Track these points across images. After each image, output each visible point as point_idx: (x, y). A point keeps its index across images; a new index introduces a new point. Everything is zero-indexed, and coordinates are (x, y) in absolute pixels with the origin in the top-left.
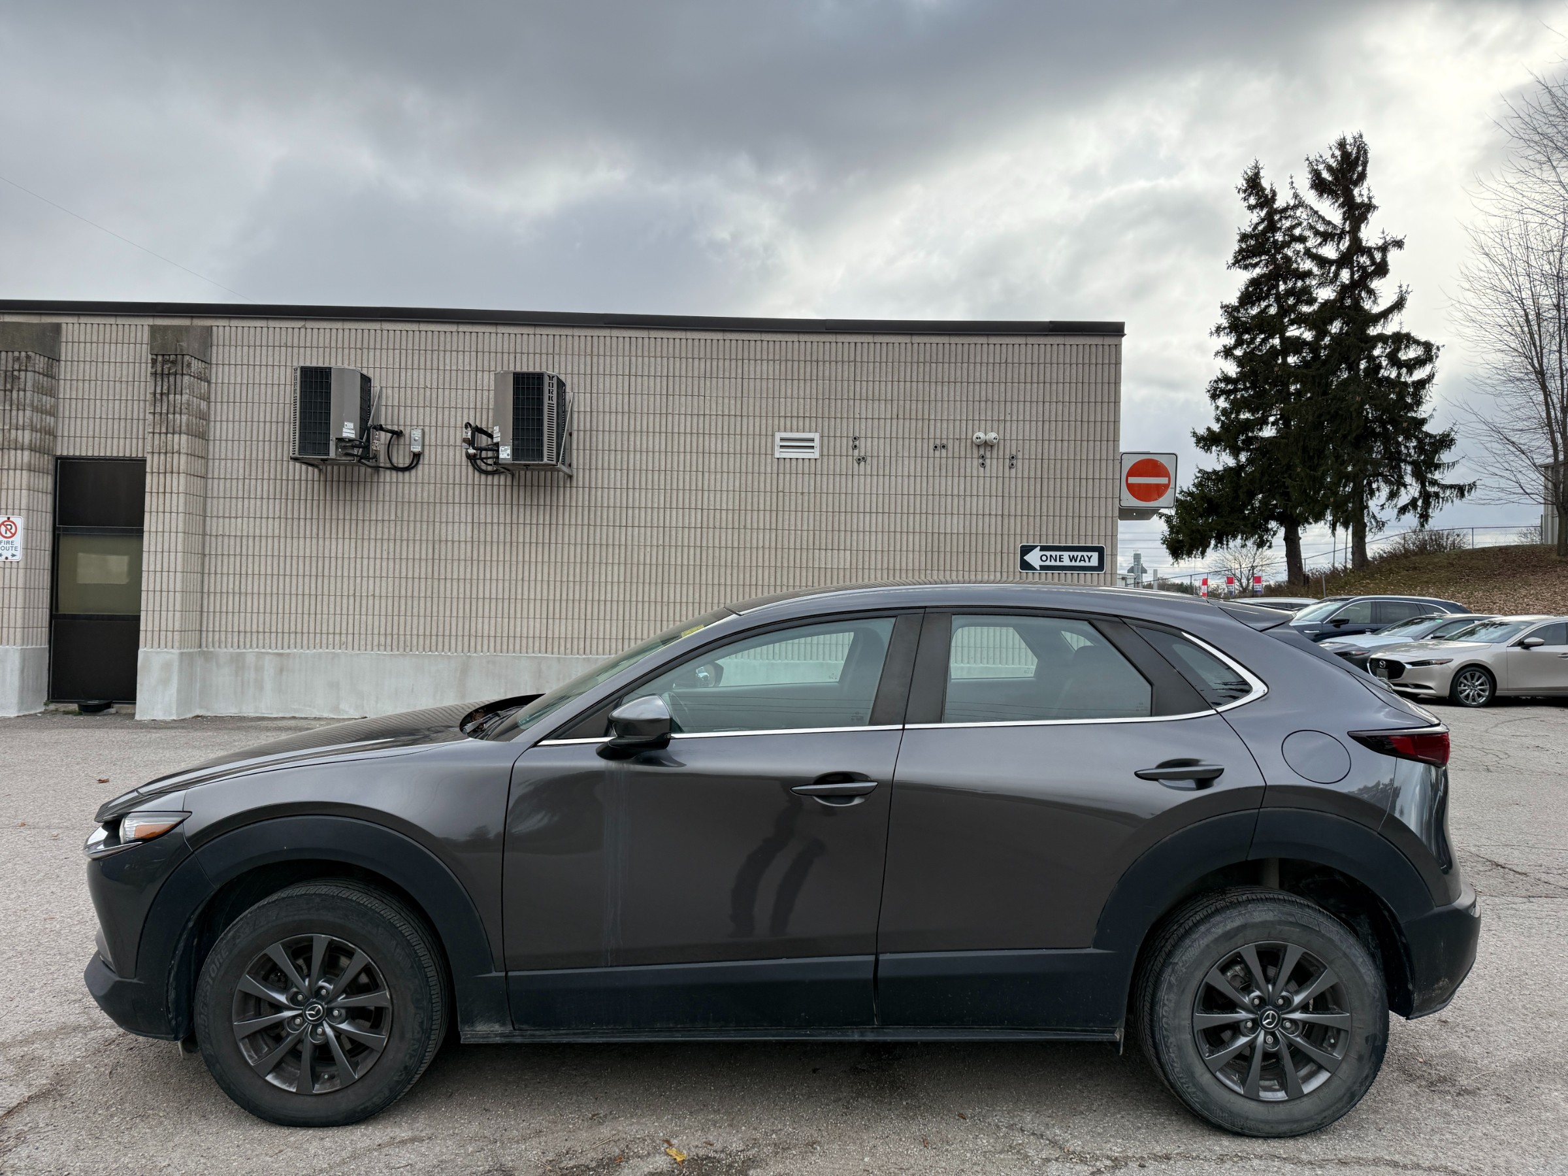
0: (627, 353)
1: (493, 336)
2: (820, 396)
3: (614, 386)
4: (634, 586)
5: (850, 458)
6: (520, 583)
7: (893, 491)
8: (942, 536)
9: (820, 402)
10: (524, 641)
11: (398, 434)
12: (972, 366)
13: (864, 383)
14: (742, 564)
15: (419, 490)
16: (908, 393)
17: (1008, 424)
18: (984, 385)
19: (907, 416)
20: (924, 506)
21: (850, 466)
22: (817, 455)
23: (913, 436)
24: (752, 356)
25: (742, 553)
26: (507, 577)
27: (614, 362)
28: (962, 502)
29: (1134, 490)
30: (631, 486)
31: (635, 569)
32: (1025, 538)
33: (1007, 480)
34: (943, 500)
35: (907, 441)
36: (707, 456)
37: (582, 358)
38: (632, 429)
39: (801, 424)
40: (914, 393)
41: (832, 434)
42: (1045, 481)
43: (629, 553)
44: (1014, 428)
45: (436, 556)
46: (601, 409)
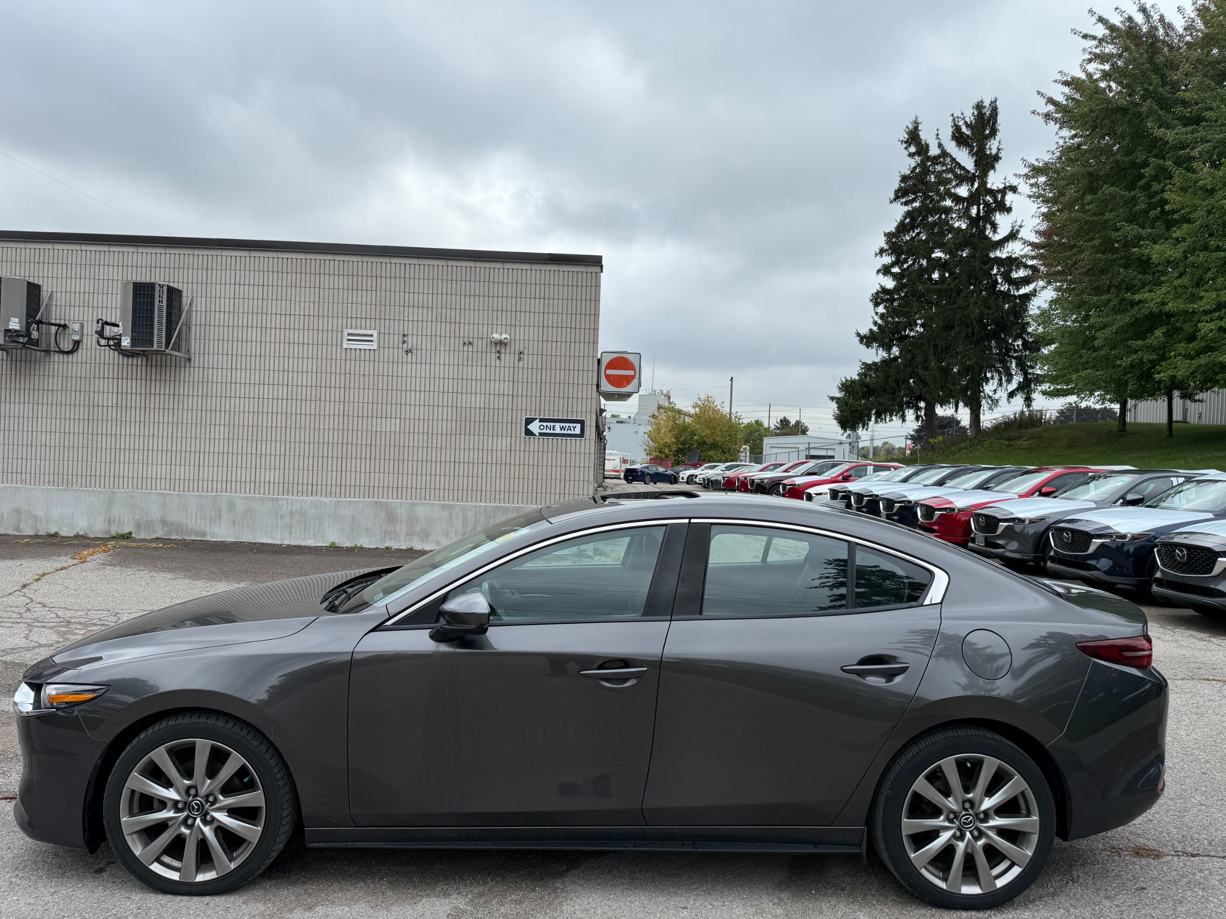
0: (233, 268)
1: (135, 254)
2: (378, 303)
3: (223, 292)
4: (236, 442)
5: (400, 350)
6: (151, 438)
7: (432, 376)
8: (468, 410)
9: (378, 307)
10: (154, 481)
11: (65, 327)
12: (491, 284)
13: (411, 295)
14: (317, 427)
15: (79, 368)
16: (444, 303)
17: (518, 328)
18: (500, 299)
19: (444, 320)
20: (455, 387)
21: (400, 356)
22: (375, 347)
23: (448, 335)
24: (327, 272)
25: (317, 419)
26: (142, 434)
27: (223, 275)
28: (483, 385)
29: (611, 379)
30: (234, 367)
31: (236, 429)
32: (528, 412)
33: (516, 370)
34: (469, 383)
35: (443, 338)
36: (292, 345)
37: (200, 271)
38: (236, 324)
39: (363, 323)
40: (449, 303)
41: (387, 331)
42: (544, 371)
43: (232, 417)
44: (522, 331)
45: (91, 417)
46: (213, 309)
